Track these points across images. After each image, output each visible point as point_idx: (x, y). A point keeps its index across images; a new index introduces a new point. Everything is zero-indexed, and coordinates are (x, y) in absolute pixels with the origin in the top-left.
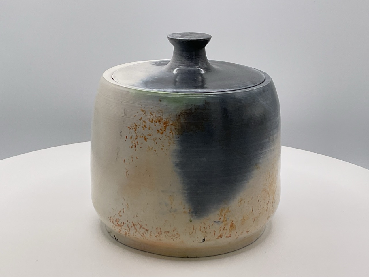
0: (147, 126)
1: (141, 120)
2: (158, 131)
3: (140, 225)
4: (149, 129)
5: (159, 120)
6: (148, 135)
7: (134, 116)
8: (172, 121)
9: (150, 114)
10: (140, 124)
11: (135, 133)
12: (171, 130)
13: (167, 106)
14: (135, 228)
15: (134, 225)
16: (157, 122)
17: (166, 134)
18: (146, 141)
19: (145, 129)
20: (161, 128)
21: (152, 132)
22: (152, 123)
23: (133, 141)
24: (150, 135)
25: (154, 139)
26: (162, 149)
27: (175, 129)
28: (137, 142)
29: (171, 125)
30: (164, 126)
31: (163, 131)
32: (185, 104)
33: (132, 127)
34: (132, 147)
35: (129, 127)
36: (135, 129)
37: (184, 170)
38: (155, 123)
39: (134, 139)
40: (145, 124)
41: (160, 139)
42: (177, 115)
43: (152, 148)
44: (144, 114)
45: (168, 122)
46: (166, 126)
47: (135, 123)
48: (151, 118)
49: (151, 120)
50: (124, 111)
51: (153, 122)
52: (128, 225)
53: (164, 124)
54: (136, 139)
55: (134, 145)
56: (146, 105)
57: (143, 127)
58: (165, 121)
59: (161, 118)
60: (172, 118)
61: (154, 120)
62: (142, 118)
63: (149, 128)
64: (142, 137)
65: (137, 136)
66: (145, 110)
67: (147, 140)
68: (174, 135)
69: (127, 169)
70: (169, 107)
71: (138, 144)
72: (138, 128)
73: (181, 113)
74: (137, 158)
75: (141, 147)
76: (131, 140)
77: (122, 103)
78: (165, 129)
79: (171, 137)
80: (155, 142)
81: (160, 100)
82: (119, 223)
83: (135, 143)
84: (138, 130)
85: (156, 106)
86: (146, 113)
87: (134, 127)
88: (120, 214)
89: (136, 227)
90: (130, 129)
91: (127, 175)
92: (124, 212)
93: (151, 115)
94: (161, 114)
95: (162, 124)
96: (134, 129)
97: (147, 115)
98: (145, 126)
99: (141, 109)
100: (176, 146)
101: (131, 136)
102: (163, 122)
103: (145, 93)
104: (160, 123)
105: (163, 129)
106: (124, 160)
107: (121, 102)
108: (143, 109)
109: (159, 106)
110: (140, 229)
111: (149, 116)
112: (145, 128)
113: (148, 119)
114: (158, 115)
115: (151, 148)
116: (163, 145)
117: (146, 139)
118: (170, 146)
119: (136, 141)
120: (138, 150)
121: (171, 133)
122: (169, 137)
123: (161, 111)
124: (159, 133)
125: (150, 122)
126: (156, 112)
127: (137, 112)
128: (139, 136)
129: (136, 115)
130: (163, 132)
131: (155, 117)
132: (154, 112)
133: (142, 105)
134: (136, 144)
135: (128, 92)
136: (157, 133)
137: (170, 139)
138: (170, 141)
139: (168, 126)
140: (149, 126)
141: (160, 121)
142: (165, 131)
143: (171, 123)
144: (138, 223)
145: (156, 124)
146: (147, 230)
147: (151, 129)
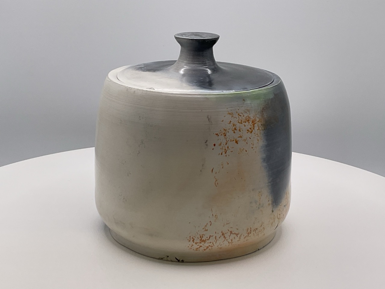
0: (237, 128)
1: (230, 124)
2: (248, 130)
3: (230, 232)
4: (240, 131)
5: (247, 119)
6: (239, 137)
7: (221, 121)
8: (258, 118)
9: (238, 116)
10: (230, 128)
11: (225, 138)
12: (259, 128)
13: (251, 104)
14: (224, 237)
15: (223, 234)
16: (246, 122)
17: (255, 133)
18: (237, 143)
19: (235, 132)
20: (250, 127)
21: (242, 133)
22: (241, 124)
23: (223, 147)
24: (241, 137)
25: (245, 140)
26: (252, 147)
27: (261, 125)
28: (228, 147)
29: (258, 122)
30: (253, 125)
31: (252, 129)
32: (263, 99)
33: (220, 133)
34: (222, 154)
35: (217, 133)
36: (225, 134)
37: (269, 164)
38: (244, 123)
39: (224, 145)
40: (235, 127)
41: (250, 138)
42: (261, 111)
43: (244, 149)
44: (232, 117)
45: (255, 120)
46: (254, 124)
47: (224, 128)
48: (240, 119)
49: (240, 121)
50: (208, 119)
51: (243, 122)
52: (216, 236)
53: (252, 122)
54: (226, 144)
55: (224, 152)
56: (232, 107)
57: (233, 130)
58: (252, 119)
59: (249, 117)
60: (258, 115)
61: (243, 120)
62: (231, 121)
63: (240, 129)
64: (233, 140)
65: (227, 141)
66: (232, 113)
67: (239, 143)
68: (261, 131)
69: (216, 178)
70: (253, 105)
71: (229, 149)
72: (228, 132)
73: (263, 109)
74: (228, 164)
75: (232, 151)
76: (221, 147)
77: (202, 111)
78: (254, 127)
79: (259, 133)
80: (246, 142)
81: (244, 100)
82: (204, 239)
83: (225, 149)
84: (227, 134)
85: (242, 107)
86: (234, 115)
87: (223, 133)
88: (205, 229)
89: (226, 235)
90: (219, 135)
91: (217, 184)
92: (211, 225)
93: (240, 116)
94: (248, 113)
95: (251, 122)
96: (223, 135)
97: (235, 117)
98: (235, 129)
99: (228, 112)
100: (263, 141)
101: (220, 143)
102: (251, 121)
103: (226, 95)
104: (249, 123)
105: (252, 128)
106: (212, 170)
107: (200, 110)
108: (229, 112)
109: (244, 106)
110: (229, 236)
111: (238, 118)
112: (235, 130)
113: (238, 121)
114: (246, 115)
115: (242, 150)
116: (253, 144)
117: (237, 142)
118: (258, 143)
119: (226, 146)
120: (229, 155)
121: (259, 130)
122: (257, 134)
123: (247, 110)
124: (249, 132)
125: (239, 124)
126: (243, 113)
127: (225, 117)
128: (230, 140)
129: (223, 119)
130: (252, 131)
131: (243, 117)
132: (241, 113)
133: (227, 109)
134: (227, 149)
135: (206, 98)
136: (247, 133)
137: (258, 136)
138: (258, 138)
139: (256, 123)
140: (239, 127)
141: (248, 121)
142: (253, 129)
143: (258, 120)
144: (229, 231)
145: (245, 125)
146: (237, 235)
147: (241, 130)
